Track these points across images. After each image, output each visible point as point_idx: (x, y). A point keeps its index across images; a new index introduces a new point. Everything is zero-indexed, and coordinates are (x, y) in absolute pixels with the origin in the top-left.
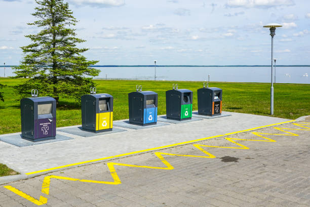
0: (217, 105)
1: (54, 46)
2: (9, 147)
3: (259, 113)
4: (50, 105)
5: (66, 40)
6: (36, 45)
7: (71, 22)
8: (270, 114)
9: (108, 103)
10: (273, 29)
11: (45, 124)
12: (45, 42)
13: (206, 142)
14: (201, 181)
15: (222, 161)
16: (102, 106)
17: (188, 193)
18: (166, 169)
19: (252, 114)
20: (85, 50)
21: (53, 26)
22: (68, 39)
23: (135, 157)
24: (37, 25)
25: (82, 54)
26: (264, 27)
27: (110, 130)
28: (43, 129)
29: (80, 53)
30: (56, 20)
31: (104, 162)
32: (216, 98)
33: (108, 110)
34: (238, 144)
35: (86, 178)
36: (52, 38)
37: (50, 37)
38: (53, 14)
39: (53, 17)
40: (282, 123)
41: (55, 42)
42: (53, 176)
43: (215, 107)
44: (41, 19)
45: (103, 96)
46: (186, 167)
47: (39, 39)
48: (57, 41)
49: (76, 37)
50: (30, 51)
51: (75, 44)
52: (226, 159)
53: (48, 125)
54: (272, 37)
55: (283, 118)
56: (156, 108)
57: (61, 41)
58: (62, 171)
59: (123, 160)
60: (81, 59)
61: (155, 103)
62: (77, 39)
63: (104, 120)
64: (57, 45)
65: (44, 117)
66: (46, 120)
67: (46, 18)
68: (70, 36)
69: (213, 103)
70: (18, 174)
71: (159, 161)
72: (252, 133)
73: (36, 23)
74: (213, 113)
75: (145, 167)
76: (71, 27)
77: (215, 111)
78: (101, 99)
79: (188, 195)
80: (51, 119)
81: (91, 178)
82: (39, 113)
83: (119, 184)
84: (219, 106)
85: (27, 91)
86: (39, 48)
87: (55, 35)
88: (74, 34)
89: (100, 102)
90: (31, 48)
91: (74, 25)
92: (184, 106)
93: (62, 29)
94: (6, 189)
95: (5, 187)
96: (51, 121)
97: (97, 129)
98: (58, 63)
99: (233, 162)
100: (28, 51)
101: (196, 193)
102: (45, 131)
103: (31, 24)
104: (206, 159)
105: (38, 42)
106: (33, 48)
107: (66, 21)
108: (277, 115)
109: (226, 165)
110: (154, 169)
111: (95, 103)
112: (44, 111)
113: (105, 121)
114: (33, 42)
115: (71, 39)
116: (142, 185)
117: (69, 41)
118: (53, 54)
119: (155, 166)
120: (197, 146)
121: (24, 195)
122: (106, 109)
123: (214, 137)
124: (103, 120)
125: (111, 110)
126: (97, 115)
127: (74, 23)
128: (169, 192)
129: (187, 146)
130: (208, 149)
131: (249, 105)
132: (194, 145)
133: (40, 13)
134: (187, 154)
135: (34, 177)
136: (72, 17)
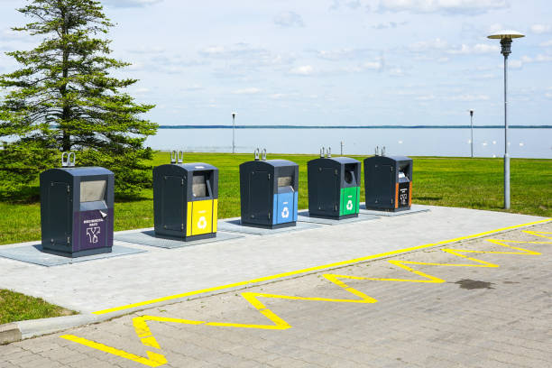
0: (403, 190)
1: (65, 76)
2: (26, 267)
3: (480, 206)
4: (102, 184)
5: (90, 63)
6: (28, 72)
7: (100, 26)
8: (503, 208)
9: (208, 182)
10: (506, 42)
11: (93, 222)
12: (46, 67)
13: (410, 256)
14: (444, 322)
15: (461, 287)
16: (197, 187)
17: (434, 341)
18: (361, 301)
19: (467, 207)
20: (129, 82)
21: (63, 33)
22: (95, 60)
23: (289, 283)
24: (30, 31)
25: (121, 91)
26: (489, 37)
27: (212, 235)
28: (89, 231)
29: (118, 89)
30: (70, 22)
31: (236, 292)
32: (401, 175)
33: (207, 195)
34: (470, 259)
35: (216, 319)
36: (60, 58)
37: (57, 56)
38: (64, 9)
39: (63, 16)
40: (534, 223)
41: (67, 66)
42: (148, 318)
43: (400, 193)
44: (39, 20)
45: (200, 167)
46: (401, 298)
47: (34, 59)
48: (72, 64)
49: (109, 56)
50: (14, 84)
51: (108, 70)
52: (468, 284)
53: (99, 223)
54: (506, 58)
55: (531, 214)
56: (296, 194)
57: (78, 66)
58: (163, 309)
59: (268, 287)
60: (123, 100)
61: (293, 183)
62: (112, 61)
63: (202, 215)
64: (70, 73)
65: (92, 207)
66: (96, 214)
67: (49, 18)
68: (98, 53)
69: (397, 185)
70: (74, 313)
71: (338, 288)
72: (486, 240)
73: (30, 26)
74: (396, 206)
75: (318, 299)
76: (100, 36)
77: (400, 201)
78: (197, 173)
79: (435, 344)
80: (103, 211)
81: (225, 320)
82: (82, 199)
83: (287, 330)
84: (407, 192)
85: (9, 166)
86: (32, 78)
87: (67, 51)
88: (107, 50)
89: (195, 178)
90: (18, 78)
91: (105, 32)
92: (347, 190)
93: (85, 40)
94: (69, 341)
95: (62, 337)
96: (104, 215)
97: (188, 234)
98: (73, 109)
99: (484, 290)
100: (11, 84)
101: (449, 341)
102: (92, 236)
103: (20, 30)
104: (427, 284)
105: (33, 65)
106: (21, 79)
107: (90, 24)
108: (516, 209)
109: (474, 293)
110: (341, 303)
111: (186, 181)
112: (90, 194)
113: (203, 218)
114: (21, 66)
115: (99, 60)
116: (337, 330)
117: (96, 65)
118: (63, 90)
119: (337, 298)
120: (397, 263)
121: (112, 351)
122: (204, 194)
123: (422, 247)
124: (200, 215)
125: (215, 197)
126: (189, 204)
127: (105, 28)
128: (395, 340)
129: (377, 263)
130: (421, 268)
131: (451, 193)
132: (390, 261)
133: (35, 8)
134: (387, 278)
135: (110, 320)
136: (102, 16)
